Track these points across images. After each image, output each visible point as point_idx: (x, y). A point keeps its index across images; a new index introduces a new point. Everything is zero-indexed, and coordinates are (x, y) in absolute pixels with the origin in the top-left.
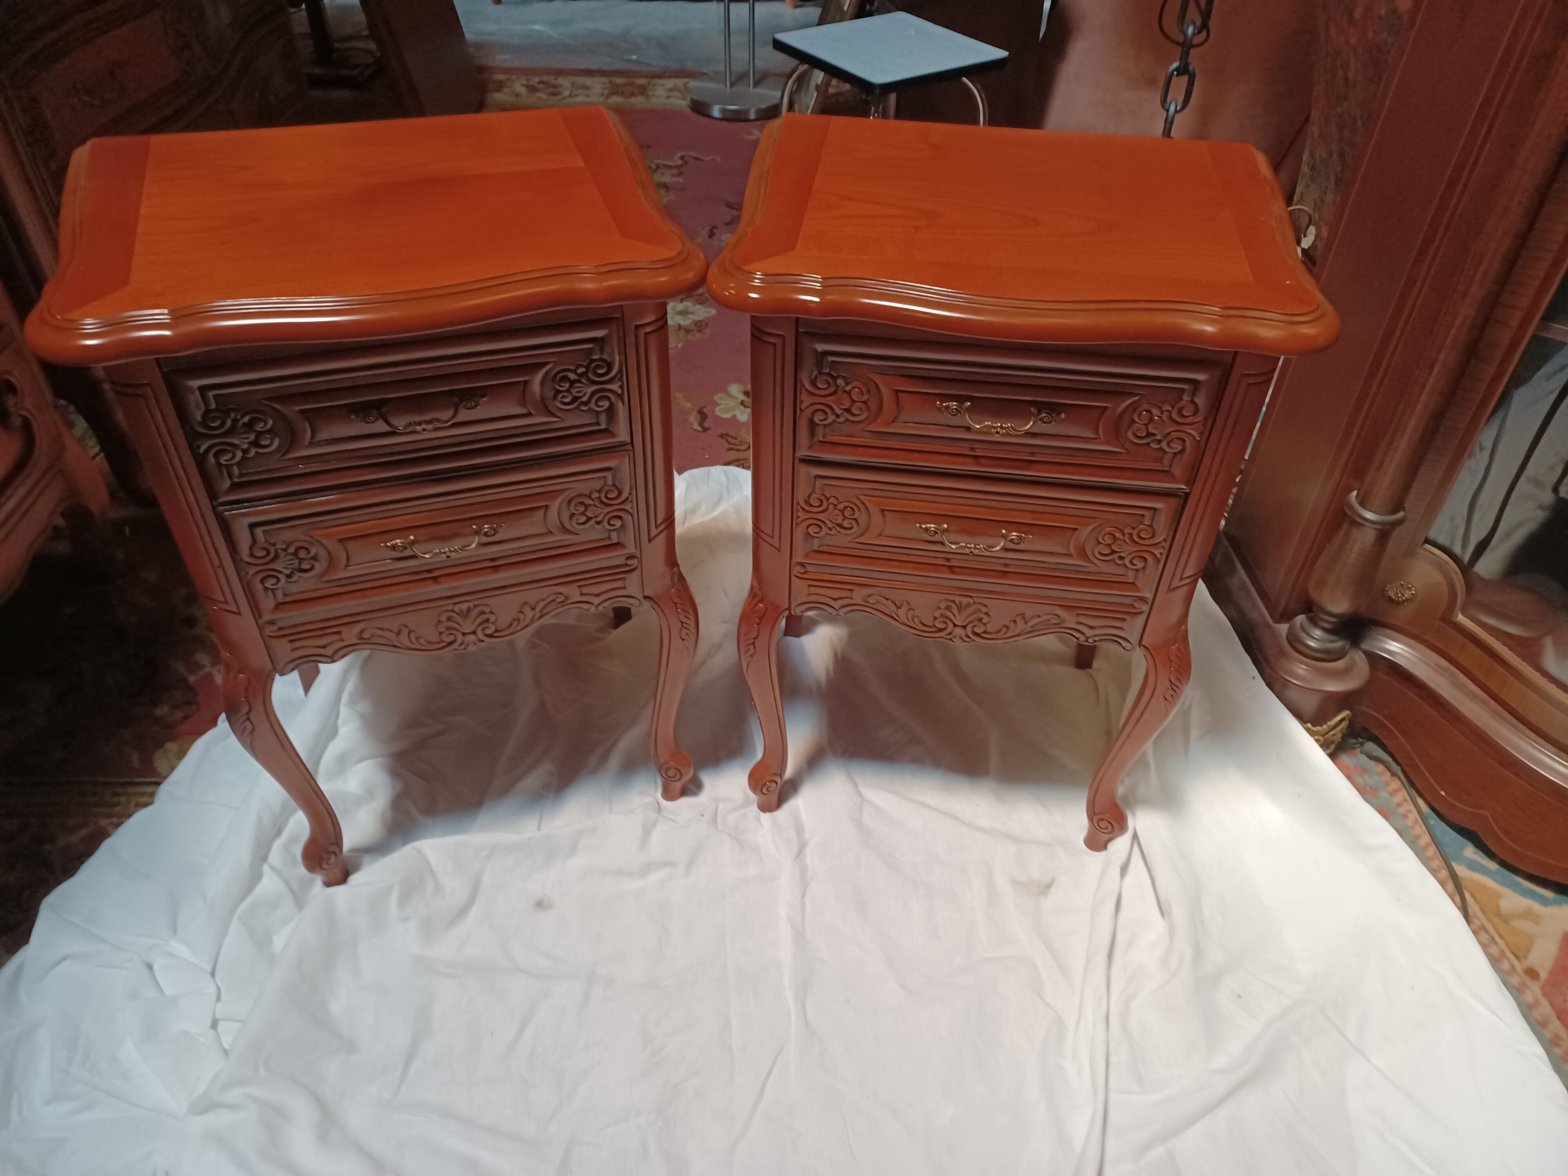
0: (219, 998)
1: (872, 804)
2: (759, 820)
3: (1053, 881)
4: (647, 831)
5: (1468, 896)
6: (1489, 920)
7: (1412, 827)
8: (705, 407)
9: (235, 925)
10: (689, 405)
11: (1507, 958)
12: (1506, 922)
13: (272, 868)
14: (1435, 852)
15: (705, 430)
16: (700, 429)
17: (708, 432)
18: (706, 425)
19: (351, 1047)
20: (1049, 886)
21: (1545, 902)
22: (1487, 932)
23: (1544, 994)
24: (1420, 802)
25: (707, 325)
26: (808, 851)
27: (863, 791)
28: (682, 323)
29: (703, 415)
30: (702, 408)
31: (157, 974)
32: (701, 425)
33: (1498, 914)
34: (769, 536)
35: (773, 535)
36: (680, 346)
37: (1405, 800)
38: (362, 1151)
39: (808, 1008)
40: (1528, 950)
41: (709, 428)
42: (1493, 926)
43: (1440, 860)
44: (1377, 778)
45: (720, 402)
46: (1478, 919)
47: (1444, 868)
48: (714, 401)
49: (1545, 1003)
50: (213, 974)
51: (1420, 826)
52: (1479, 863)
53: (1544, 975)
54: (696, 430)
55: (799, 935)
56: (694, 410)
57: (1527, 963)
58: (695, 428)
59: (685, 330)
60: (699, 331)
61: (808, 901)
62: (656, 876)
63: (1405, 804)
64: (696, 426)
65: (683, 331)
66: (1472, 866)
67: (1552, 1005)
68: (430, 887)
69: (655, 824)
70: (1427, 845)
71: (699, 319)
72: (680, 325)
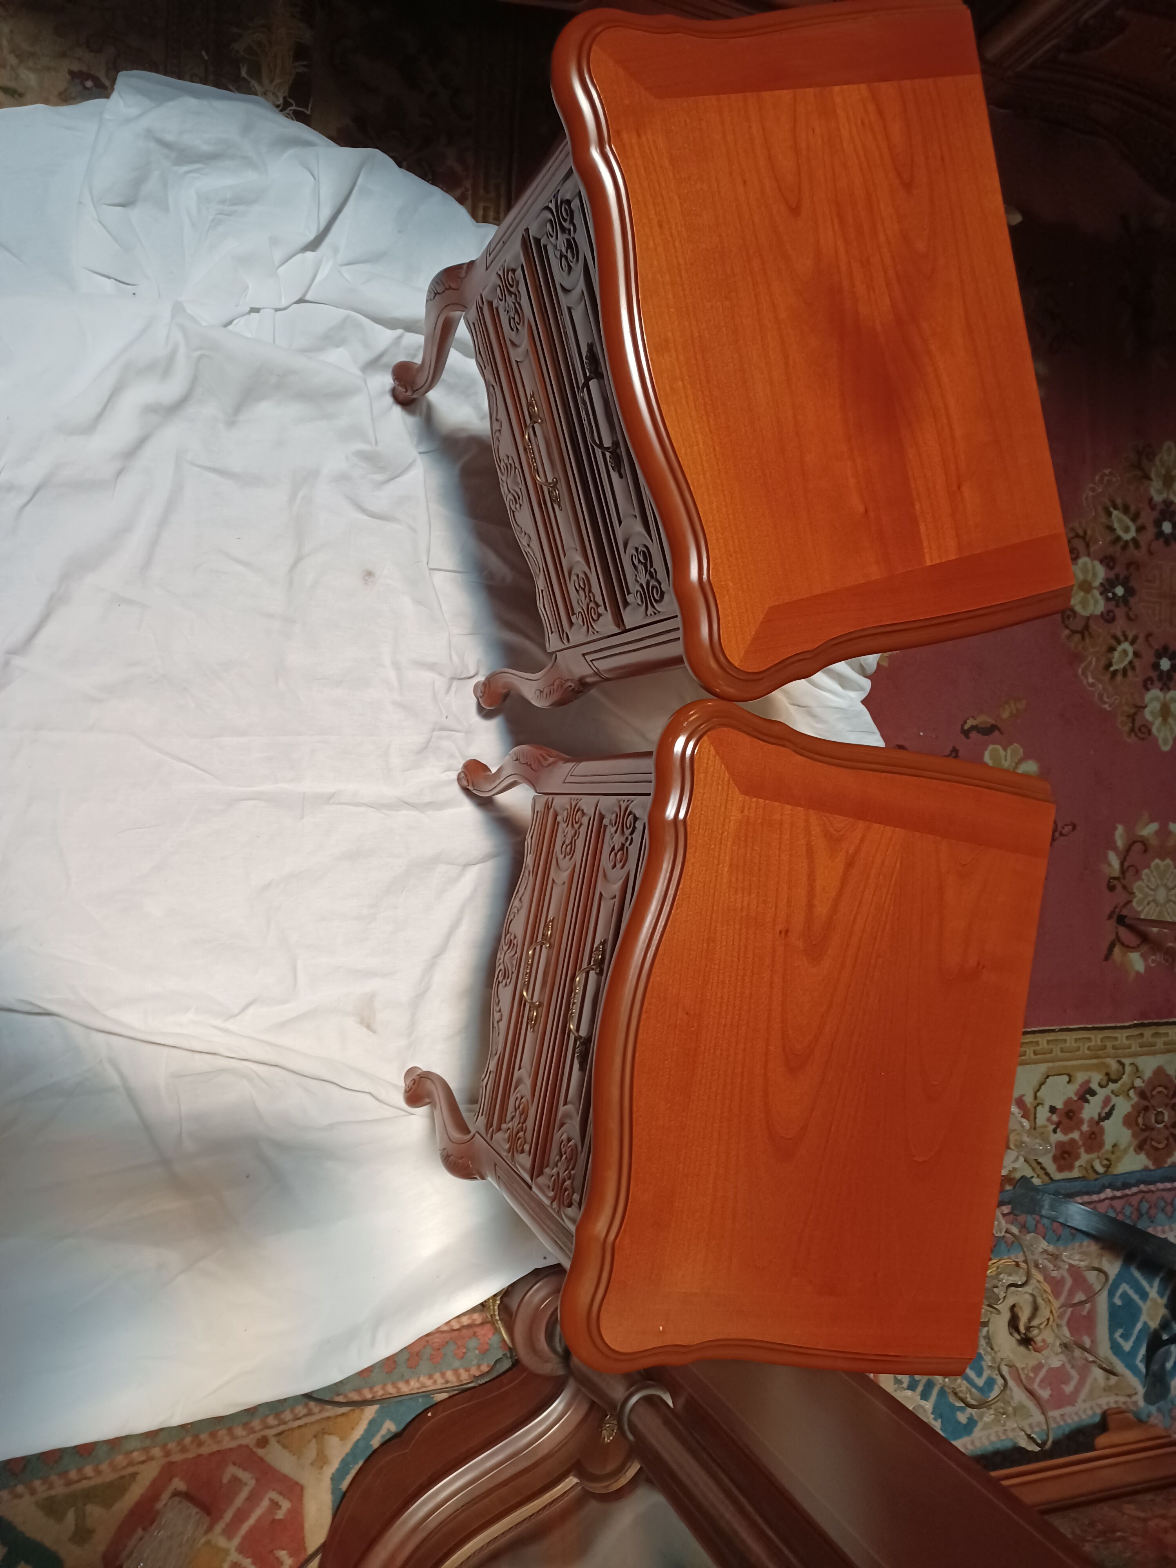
0: (277, 310)
1: (461, 875)
2: (448, 769)
3: (374, 1032)
4: (432, 667)
5: (344, 1410)
6: (318, 1421)
7: (418, 1380)
8: (1002, 733)
9: (343, 312)
10: (1005, 715)
11: (279, 1425)
12: (315, 1436)
13: (400, 337)
14: (391, 1394)
15: (966, 733)
16: (966, 727)
17: (962, 736)
18: (973, 734)
19: (231, 423)
20: (369, 1027)
21: (336, 1479)
22: (305, 1416)
23: (241, 1446)
24: (444, 1396)
25: (1142, 739)
26: (413, 813)
27: (476, 868)
28: (1147, 711)
29: (987, 731)
30: (999, 730)
31: (300, 256)
32: (973, 728)
33: (324, 1432)
34: (565, 779)
35: (566, 783)
36: (1106, 707)
37: (447, 1382)
38: (142, 442)
39: (253, 802)
40: (285, 1447)
41: (968, 737)
42: (312, 1423)
43: (382, 1395)
44: (475, 1362)
45: (1009, 751)
46: (320, 1411)
47: (373, 1397)
48: (1010, 744)
49: (233, 1444)
50: (301, 301)
51: (419, 1389)
52: (378, 1431)
53: (260, 1452)
54: (965, 722)
55: (329, 799)
56: (996, 721)
57: (273, 1441)
58: (968, 721)
59: (1135, 714)
60: (1132, 730)
61: (362, 809)
62: (392, 675)
63: (443, 1381)
64: (970, 723)
65: (1132, 711)
66: (374, 1425)
67: (231, 1449)
68: (379, 477)
69: (441, 674)
70: (398, 1389)
71: (1154, 731)
72: (1145, 707)
